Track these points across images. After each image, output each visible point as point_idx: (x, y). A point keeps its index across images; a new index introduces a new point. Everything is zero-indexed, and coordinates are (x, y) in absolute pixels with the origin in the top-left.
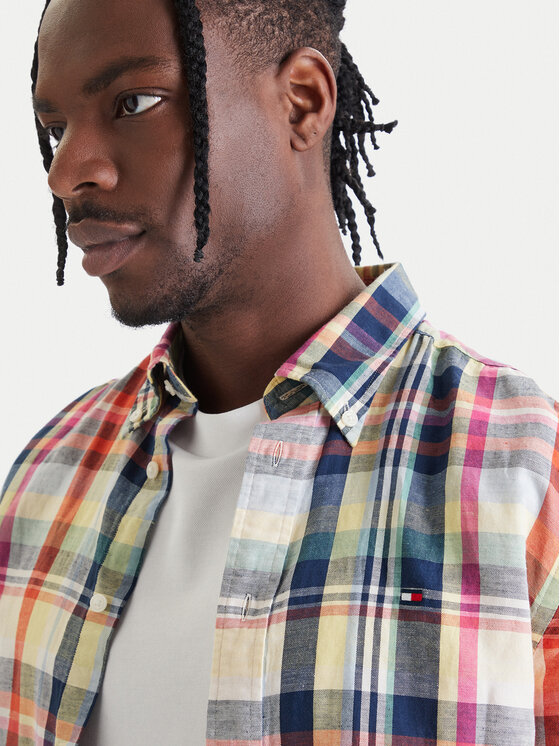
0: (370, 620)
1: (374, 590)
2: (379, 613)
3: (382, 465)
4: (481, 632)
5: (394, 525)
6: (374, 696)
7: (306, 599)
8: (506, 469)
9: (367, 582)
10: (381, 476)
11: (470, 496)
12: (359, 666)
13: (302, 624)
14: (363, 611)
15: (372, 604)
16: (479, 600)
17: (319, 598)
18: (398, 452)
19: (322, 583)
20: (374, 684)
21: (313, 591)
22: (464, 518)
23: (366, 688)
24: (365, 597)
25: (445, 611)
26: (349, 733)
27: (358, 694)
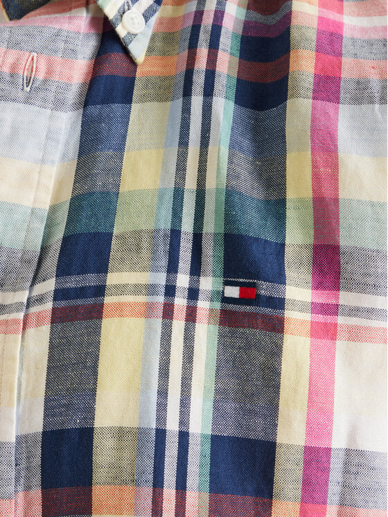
0: (178, 325)
1: (183, 280)
2: (191, 316)
3: (187, 93)
4: (340, 344)
5: (211, 184)
6: (184, 437)
7: (81, 292)
8: (377, 106)
9: (172, 268)
10: (186, 110)
11: (325, 145)
12: (163, 393)
13: (76, 329)
14: (168, 312)
15: (180, 302)
16: (337, 298)
17: (100, 291)
18: (211, 75)
19: (103, 269)
20: (184, 420)
21: (91, 280)
22: (316, 177)
23: (172, 426)
24: (170, 290)
25: (289, 314)
26: (148, 491)
27: (161, 434)
